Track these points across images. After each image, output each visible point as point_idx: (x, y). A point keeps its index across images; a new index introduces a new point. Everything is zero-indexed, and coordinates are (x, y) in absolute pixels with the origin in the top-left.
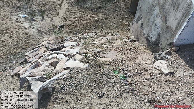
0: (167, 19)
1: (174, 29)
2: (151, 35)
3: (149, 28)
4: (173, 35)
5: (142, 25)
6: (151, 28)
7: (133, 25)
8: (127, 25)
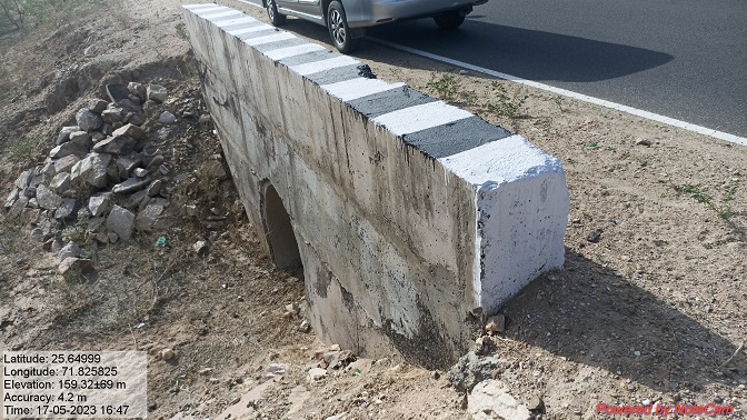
0: (417, 245)
1: (456, 268)
2: (395, 315)
3: (374, 295)
4: (465, 286)
5: (347, 296)
6: (383, 294)
7: (315, 308)
8: (291, 316)
